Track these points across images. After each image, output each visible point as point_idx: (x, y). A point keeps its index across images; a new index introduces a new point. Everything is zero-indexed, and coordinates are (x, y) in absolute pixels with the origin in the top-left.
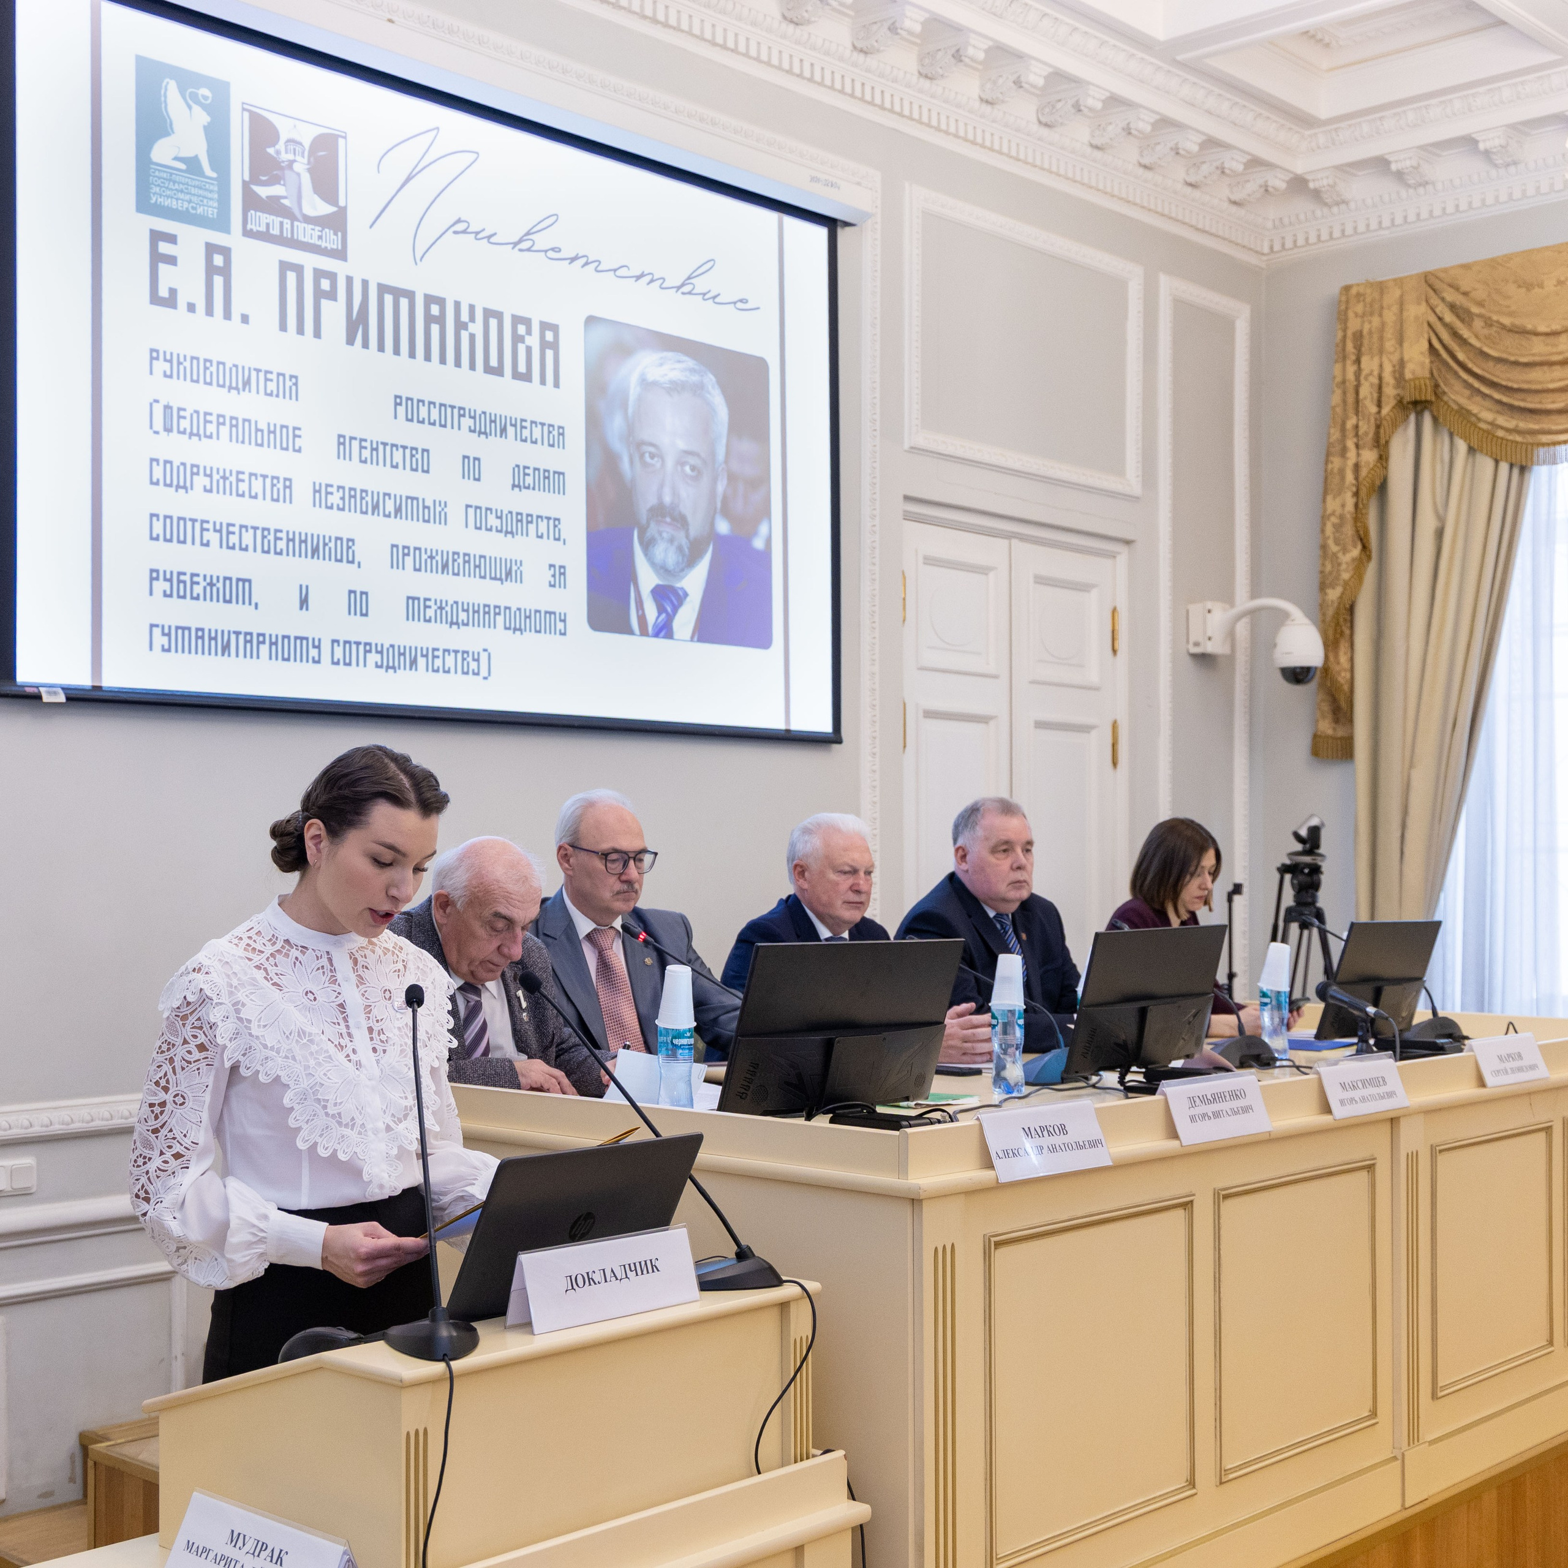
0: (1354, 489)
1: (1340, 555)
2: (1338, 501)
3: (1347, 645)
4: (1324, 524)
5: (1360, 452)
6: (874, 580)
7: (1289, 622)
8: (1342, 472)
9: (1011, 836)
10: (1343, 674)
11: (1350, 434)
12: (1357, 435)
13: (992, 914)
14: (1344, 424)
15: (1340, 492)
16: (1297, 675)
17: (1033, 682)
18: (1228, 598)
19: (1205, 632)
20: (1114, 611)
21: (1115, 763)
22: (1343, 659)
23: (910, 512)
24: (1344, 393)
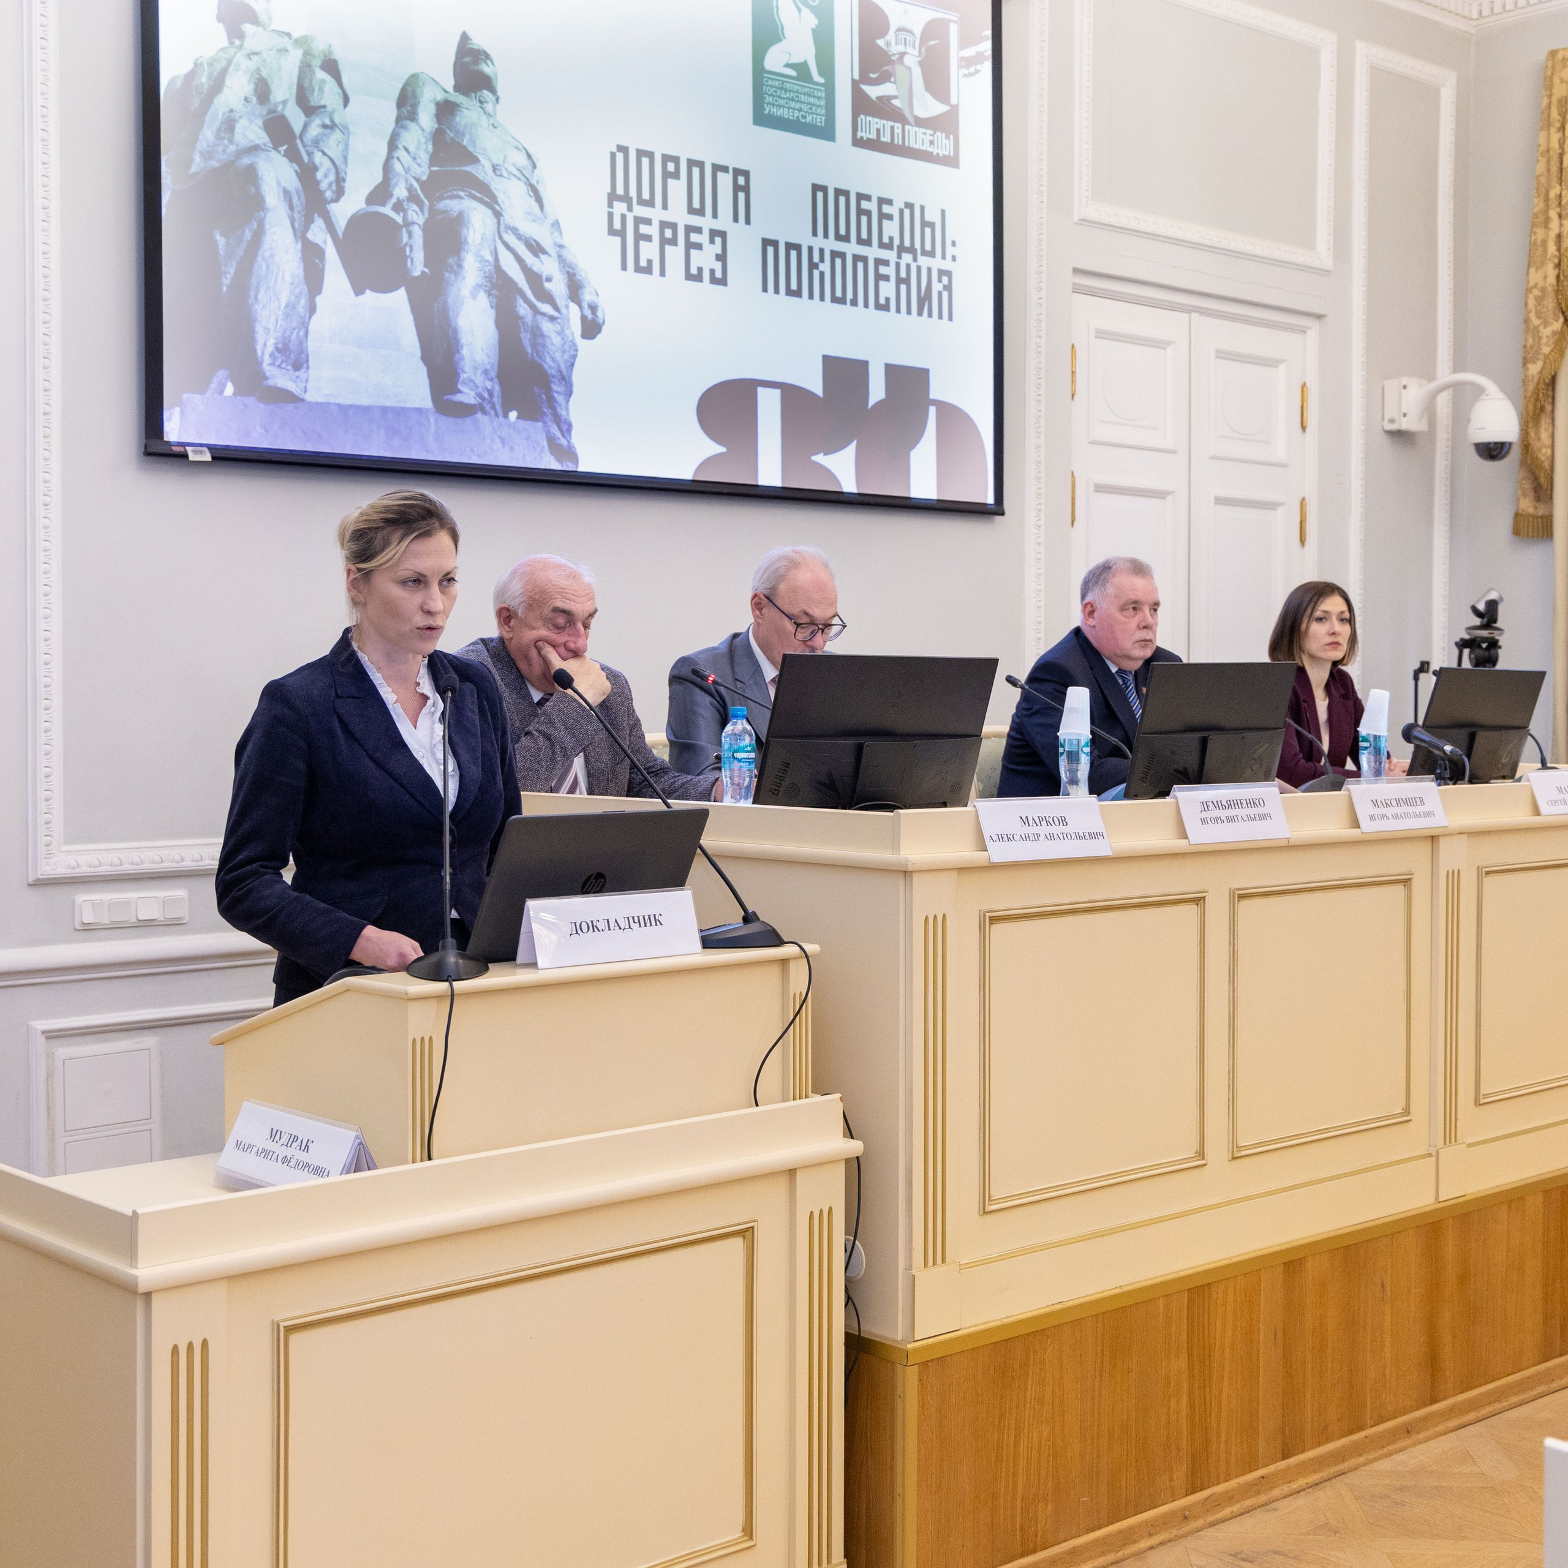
0: (1556, 261)
1: (1541, 328)
2: (1541, 273)
3: (1548, 420)
4: (1527, 297)
5: (1563, 222)
6: (1040, 353)
7: (1483, 397)
8: (1544, 243)
9: (1139, 595)
10: (1544, 451)
11: (1554, 203)
12: (1560, 204)
13: (1114, 669)
14: (1547, 192)
15: (1543, 263)
16: (1492, 451)
17: (1213, 458)
18: (1429, 374)
19: (1400, 408)
20: (1304, 385)
21: (1303, 541)
22: (1545, 436)
23: (1079, 285)
24: (1548, 162)
